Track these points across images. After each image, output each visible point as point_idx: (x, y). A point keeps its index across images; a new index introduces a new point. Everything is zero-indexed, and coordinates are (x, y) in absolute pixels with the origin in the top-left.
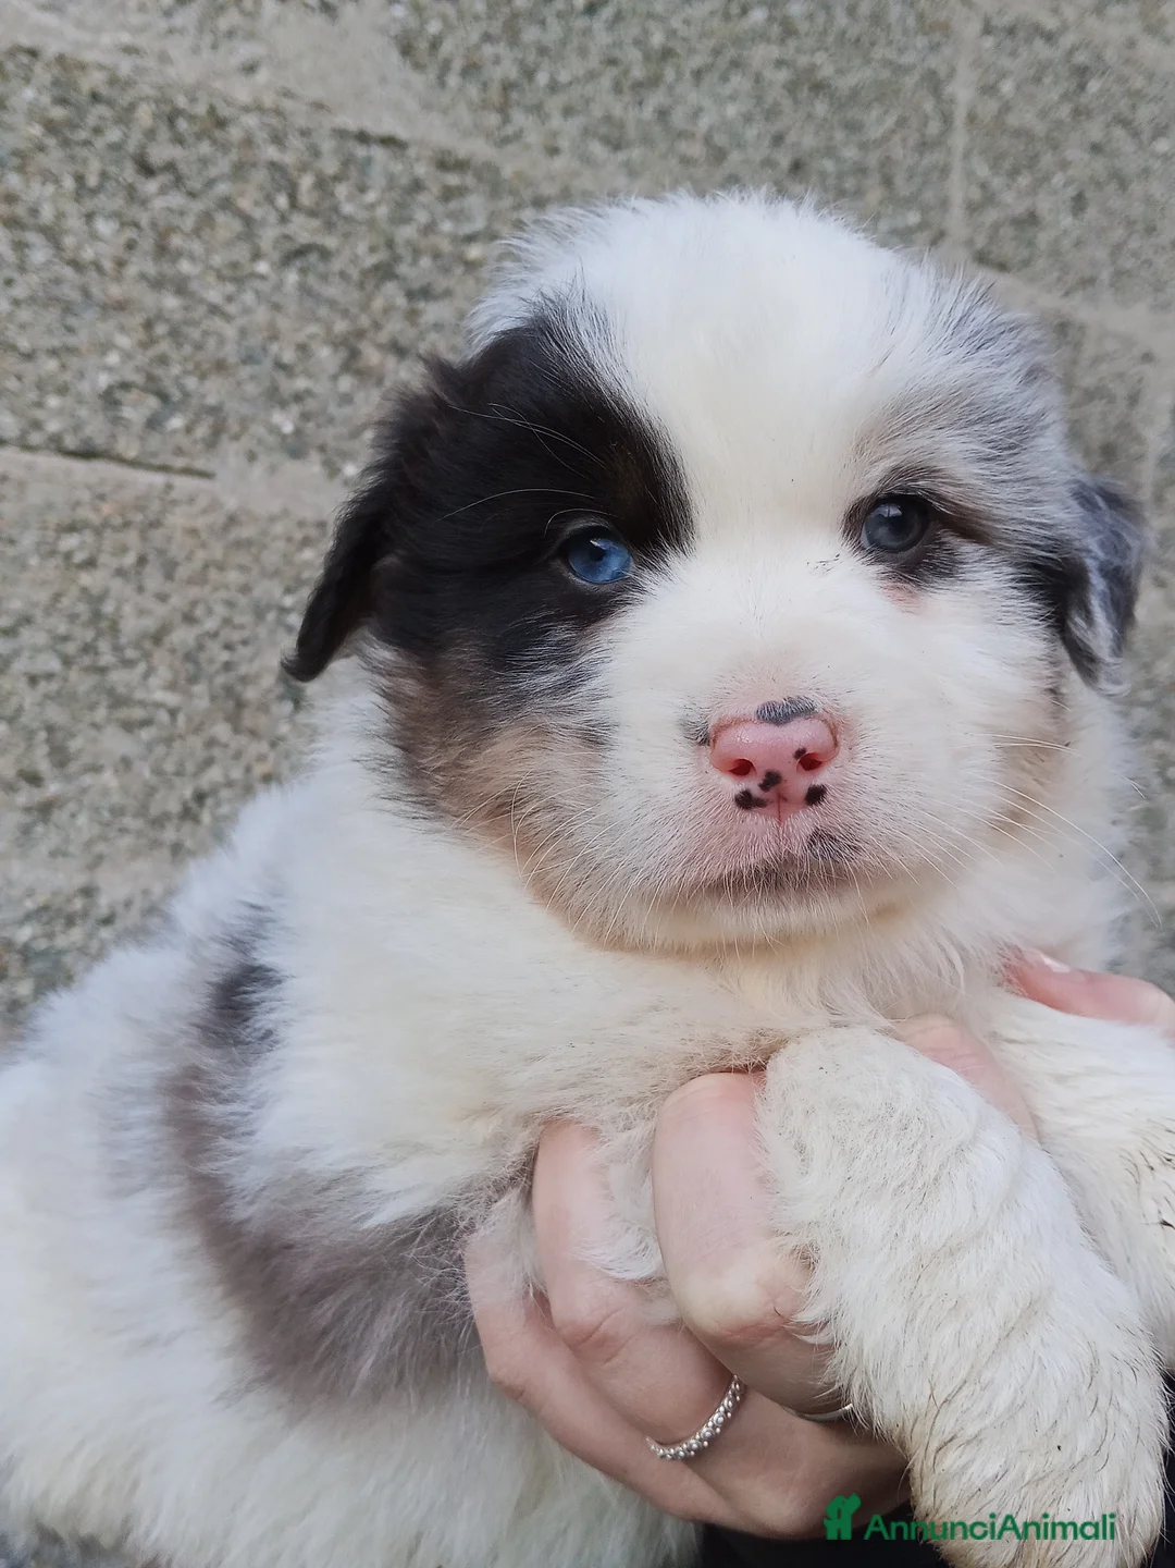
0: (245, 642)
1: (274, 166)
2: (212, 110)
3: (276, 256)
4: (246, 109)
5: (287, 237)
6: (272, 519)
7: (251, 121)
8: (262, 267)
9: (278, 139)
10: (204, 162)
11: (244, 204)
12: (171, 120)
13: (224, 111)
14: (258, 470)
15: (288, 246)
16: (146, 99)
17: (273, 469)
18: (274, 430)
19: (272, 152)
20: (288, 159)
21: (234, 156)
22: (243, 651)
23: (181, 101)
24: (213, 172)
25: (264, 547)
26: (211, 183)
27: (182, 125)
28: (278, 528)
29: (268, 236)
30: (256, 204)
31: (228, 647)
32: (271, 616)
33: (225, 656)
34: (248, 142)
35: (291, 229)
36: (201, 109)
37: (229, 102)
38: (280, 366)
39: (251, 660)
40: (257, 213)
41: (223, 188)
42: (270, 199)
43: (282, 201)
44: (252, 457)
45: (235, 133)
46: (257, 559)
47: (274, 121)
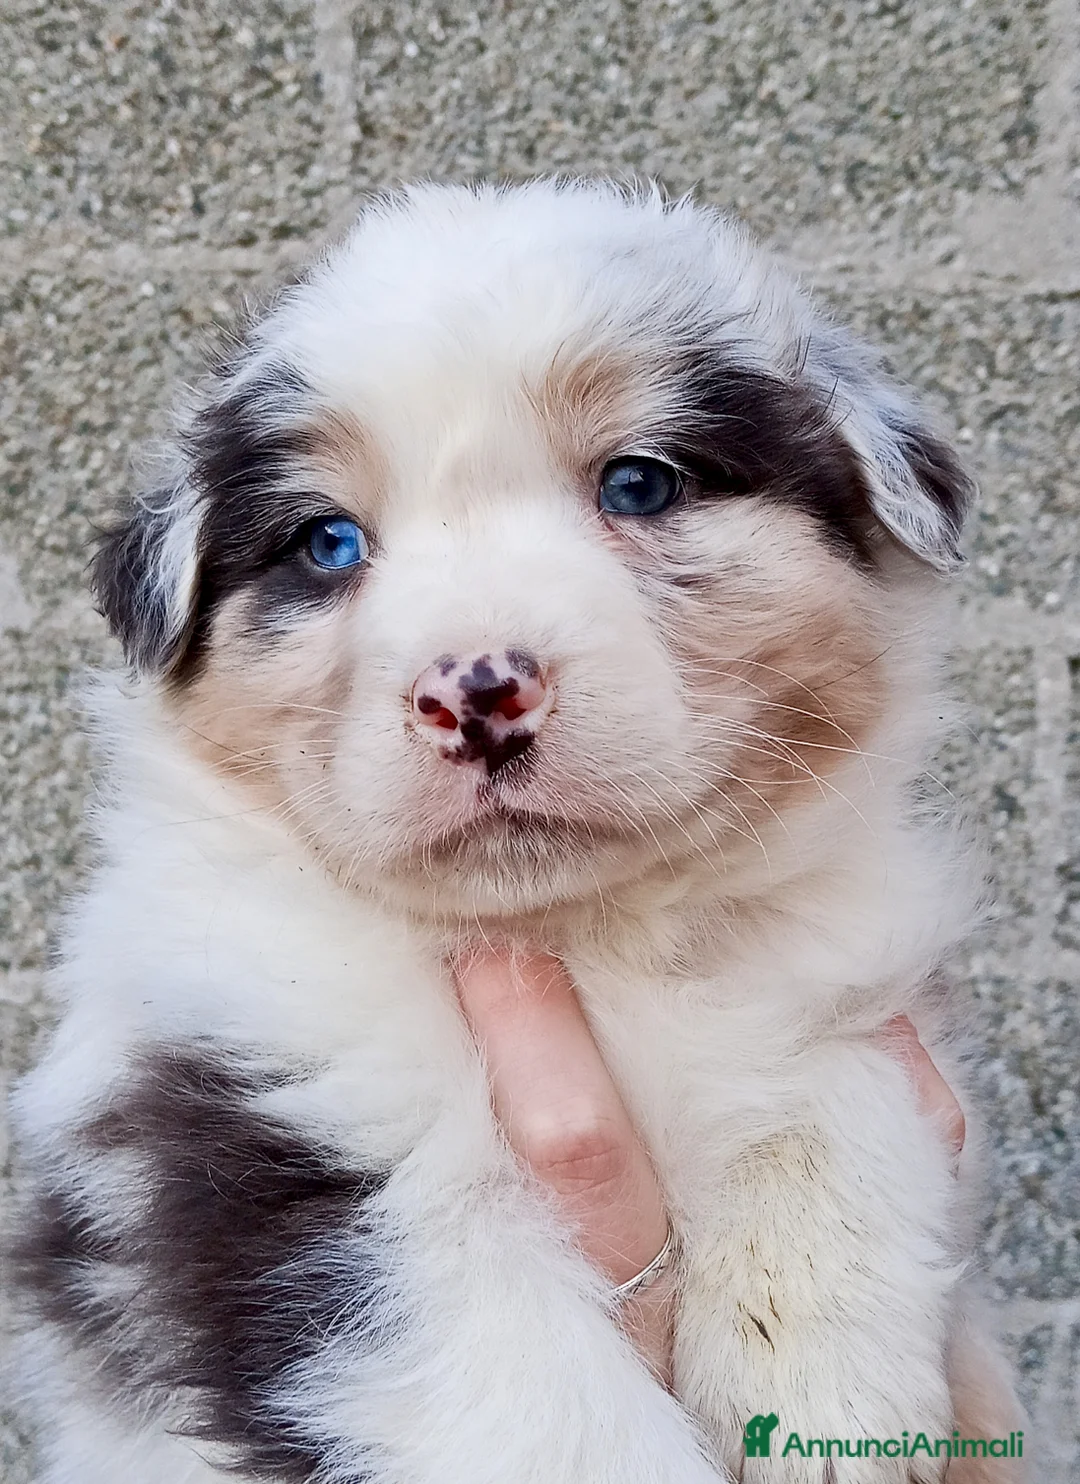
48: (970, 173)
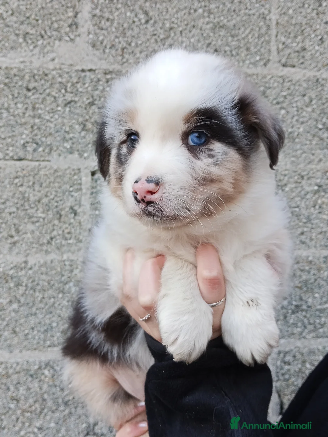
0: (61, 200)
1: (60, 83)
2: (44, 72)
3: (63, 105)
4: (53, 70)
5: (65, 100)
6: (66, 170)
7: (54, 73)
8: (59, 108)
9: (60, 76)
10: (42, 85)
11: (53, 93)
12: (34, 76)
13: (47, 72)
14: (61, 158)
15: (65, 102)
16: (27, 73)
17: (65, 157)
18: (65, 148)
19: (59, 80)
20: (64, 80)
21: (50, 82)
22: (61, 203)
23: (36, 72)
24: (45, 87)
25: (64, 177)
26: (45, 90)
27: (36, 77)
28: (68, 172)
29: (60, 101)
30: (56, 93)
31: (57, 202)
32: (67, 193)
33: (56, 204)
34: (53, 78)
35: (66, 98)
36: (41, 73)
37: (48, 69)
38: (66, 132)
39: (63, 204)
40: (57, 95)
41: (48, 91)
42: (60, 91)
43: (63, 91)
44: (60, 155)
45: (50, 77)
46: (62, 180)
47: (59, 71)
48: (59, 35)
